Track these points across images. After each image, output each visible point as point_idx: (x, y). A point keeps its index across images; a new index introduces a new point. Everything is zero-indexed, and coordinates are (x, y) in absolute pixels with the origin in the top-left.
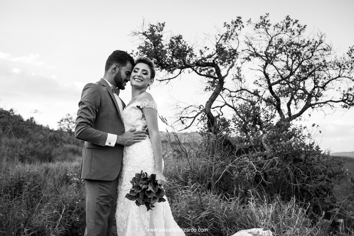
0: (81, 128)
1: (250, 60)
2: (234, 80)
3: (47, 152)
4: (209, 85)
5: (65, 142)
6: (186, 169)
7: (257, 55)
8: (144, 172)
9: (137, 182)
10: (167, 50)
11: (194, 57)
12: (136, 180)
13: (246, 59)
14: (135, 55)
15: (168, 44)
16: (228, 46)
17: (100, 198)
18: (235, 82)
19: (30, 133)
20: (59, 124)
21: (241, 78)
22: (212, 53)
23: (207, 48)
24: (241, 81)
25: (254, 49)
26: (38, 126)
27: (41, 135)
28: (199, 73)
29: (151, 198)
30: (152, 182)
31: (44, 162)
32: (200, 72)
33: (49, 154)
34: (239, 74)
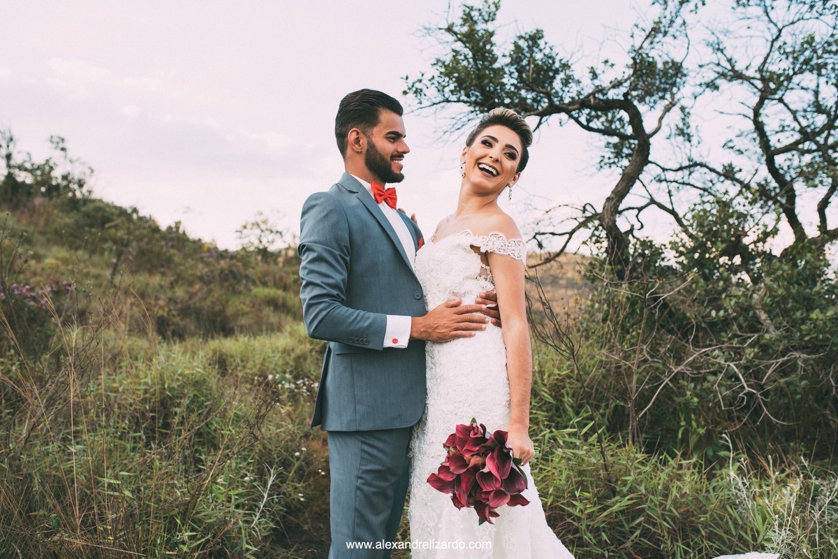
0: (317, 311)
1: (717, 88)
2: (672, 139)
3: (217, 308)
4: (608, 153)
5: (254, 283)
6: (557, 372)
7: (738, 76)
8: (478, 423)
9: (459, 446)
10: (506, 70)
11: (572, 85)
12: (457, 441)
13: (708, 85)
14: (429, 84)
15: (507, 54)
16: (660, 53)
17: (364, 476)
18: (675, 144)
19: (176, 259)
20: (239, 234)
21: (688, 135)
22: (622, 75)
23: (610, 63)
24: (690, 141)
25: (730, 61)
26: (194, 242)
27: (201, 266)
28: (585, 123)
29: (490, 492)
30: (496, 452)
31: (213, 338)
32: (589, 121)
33: (222, 312)
34: (684, 124)
